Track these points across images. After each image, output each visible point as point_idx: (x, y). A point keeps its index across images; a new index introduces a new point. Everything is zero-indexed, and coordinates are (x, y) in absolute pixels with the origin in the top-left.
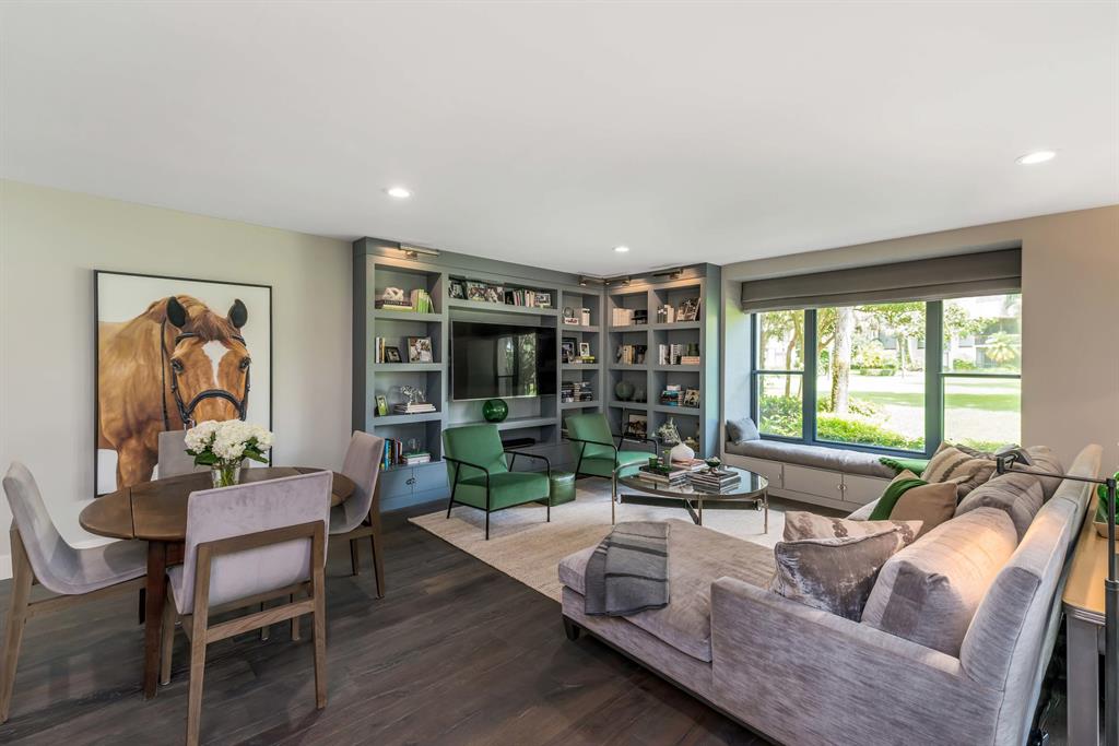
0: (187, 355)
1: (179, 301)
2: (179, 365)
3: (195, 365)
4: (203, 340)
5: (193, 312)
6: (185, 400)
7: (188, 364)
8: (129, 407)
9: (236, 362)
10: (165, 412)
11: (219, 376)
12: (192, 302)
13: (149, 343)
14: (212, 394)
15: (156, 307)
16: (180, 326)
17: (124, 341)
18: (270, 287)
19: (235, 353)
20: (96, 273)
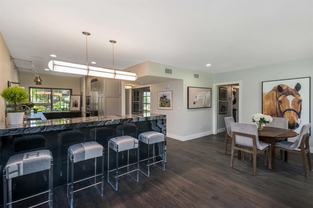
0: (283, 99)
1: (281, 86)
2: (280, 102)
3: (284, 102)
4: (287, 95)
5: (284, 88)
6: (282, 111)
7: (283, 102)
8: (269, 111)
9: (297, 101)
10: (277, 113)
11: (292, 105)
12: (284, 86)
13: (273, 97)
14: (290, 110)
15: (275, 88)
16: (281, 92)
17: (268, 97)
18: (310, 77)
19: (297, 98)
20: (262, 82)
